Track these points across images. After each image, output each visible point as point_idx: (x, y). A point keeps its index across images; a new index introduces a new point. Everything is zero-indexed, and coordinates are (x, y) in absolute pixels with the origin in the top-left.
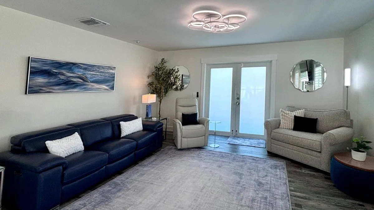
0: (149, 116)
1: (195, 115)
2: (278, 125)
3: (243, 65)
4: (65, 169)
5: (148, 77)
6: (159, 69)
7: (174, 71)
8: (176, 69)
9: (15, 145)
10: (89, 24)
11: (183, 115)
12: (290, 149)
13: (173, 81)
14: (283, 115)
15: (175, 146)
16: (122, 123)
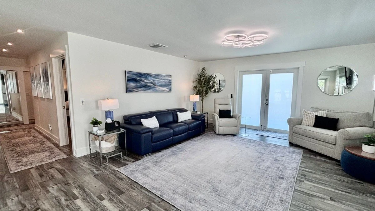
0: (195, 111)
1: (229, 111)
2: (300, 122)
3: (271, 72)
4: (152, 134)
5: (193, 82)
6: (200, 76)
7: (212, 77)
8: (214, 75)
9: (126, 120)
10: (155, 48)
11: (220, 111)
12: (308, 141)
13: (212, 85)
14: (305, 114)
15: (215, 132)
16: (178, 113)
